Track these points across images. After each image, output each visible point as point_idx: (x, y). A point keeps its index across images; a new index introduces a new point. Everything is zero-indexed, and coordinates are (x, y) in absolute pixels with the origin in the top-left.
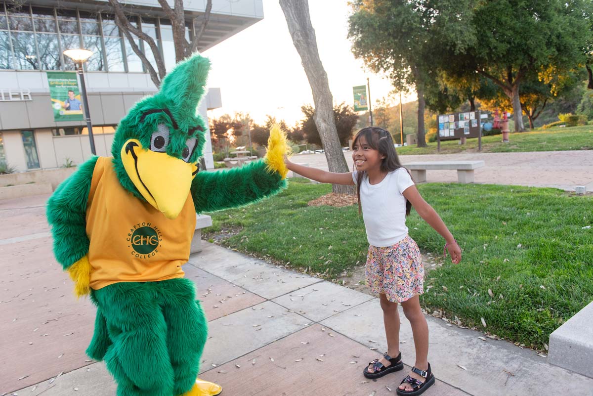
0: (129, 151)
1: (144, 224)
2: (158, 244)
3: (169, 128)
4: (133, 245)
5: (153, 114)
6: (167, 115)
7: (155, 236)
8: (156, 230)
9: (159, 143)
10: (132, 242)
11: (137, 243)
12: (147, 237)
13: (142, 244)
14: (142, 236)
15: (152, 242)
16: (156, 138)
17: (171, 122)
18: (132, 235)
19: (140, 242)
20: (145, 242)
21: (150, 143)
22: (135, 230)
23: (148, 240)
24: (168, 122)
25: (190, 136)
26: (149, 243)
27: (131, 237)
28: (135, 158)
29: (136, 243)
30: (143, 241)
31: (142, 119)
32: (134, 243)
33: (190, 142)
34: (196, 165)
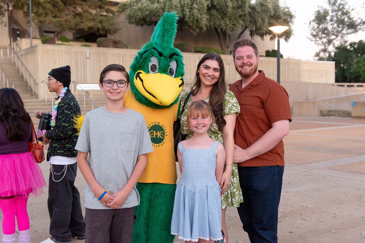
0: (138, 78)
1: (155, 123)
2: (164, 137)
3: (157, 57)
5: (147, 53)
6: (154, 50)
7: (163, 132)
8: (163, 128)
9: (154, 68)
11: (151, 136)
12: (158, 132)
16: (151, 66)
17: (158, 53)
21: (148, 69)
24: (156, 54)
25: (171, 60)
26: (159, 136)
28: (142, 81)
30: (156, 135)
31: (141, 57)
33: (173, 65)
34: (180, 79)
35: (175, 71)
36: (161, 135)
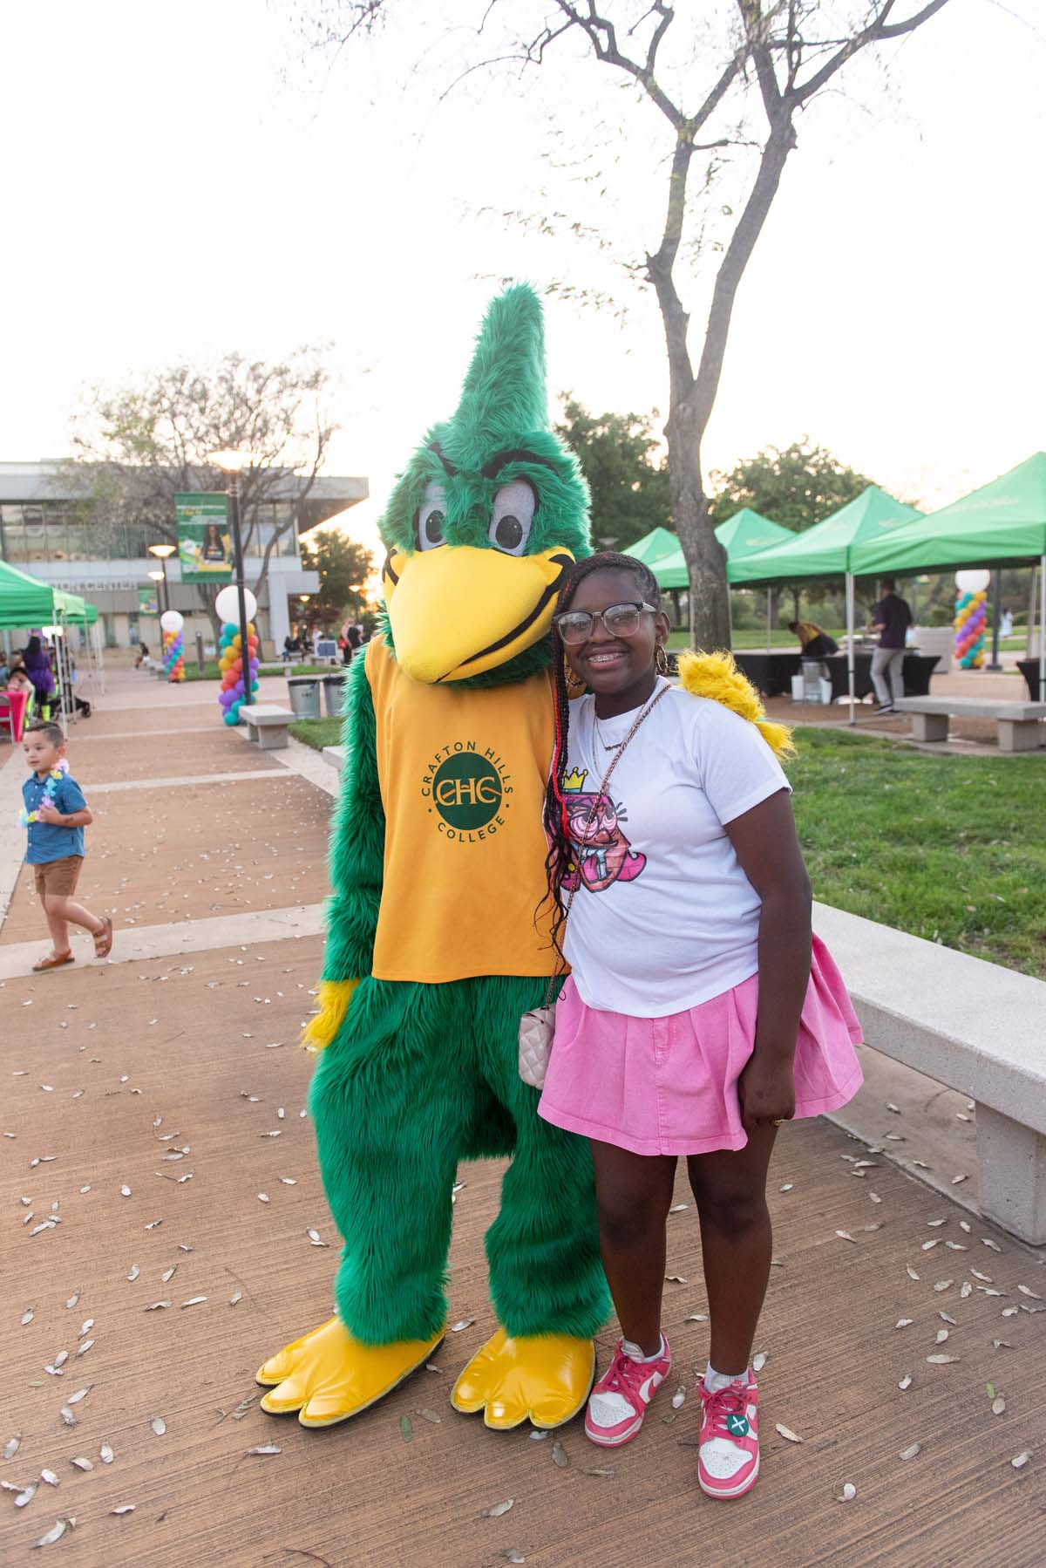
1: (458, 747)
2: (499, 799)
4: (439, 806)
6: (432, 454)
7: (493, 779)
8: (492, 761)
9: (435, 529)
10: (435, 798)
11: (447, 800)
12: (468, 784)
13: (459, 802)
14: (458, 782)
15: (486, 795)
16: (428, 522)
17: (442, 464)
18: (432, 781)
19: (454, 796)
20: (466, 797)
21: (419, 535)
22: (439, 765)
23: (472, 791)
24: (434, 468)
26: (477, 798)
27: (431, 786)
28: (396, 583)
29: (445, 800)
30: (462, 794)
32: (443, 803)
33: (515, 502)
34: (552, 560)
35: (526, 529)
36: (482, 793)
